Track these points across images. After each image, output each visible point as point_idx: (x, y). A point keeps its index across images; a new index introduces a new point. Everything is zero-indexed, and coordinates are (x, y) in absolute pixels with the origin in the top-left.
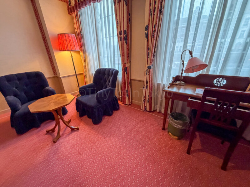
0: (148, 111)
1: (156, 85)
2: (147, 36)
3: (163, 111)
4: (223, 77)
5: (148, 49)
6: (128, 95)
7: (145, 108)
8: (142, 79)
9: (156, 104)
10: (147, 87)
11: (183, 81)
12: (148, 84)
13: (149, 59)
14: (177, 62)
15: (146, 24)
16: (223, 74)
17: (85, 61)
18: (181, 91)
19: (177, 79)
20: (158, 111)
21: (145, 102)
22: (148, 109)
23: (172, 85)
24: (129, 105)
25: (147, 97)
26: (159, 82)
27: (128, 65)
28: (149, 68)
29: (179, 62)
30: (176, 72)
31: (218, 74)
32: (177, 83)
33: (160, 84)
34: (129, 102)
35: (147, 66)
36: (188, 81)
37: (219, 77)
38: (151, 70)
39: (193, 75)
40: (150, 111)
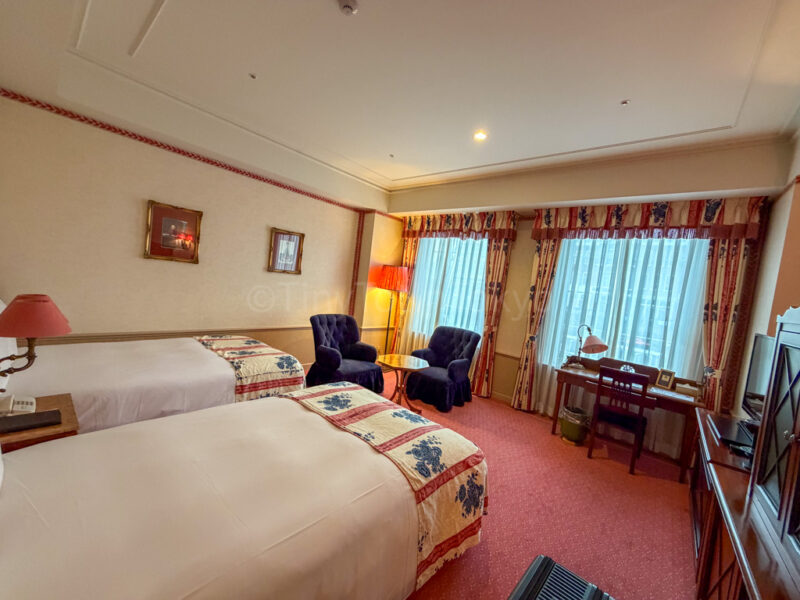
0: (524, 411)
1: (541, 368)
2: (532, 297)
3: (550, 412)
4: (631, 365)
5: (533, 314)
6: (487, 380)
7: (520, 405)
8: (518, 355)
9: (539, 400)
10: (525, 368)
11: (581, 363)
12: (528, 364)
13: (533, 327)
14: (572, 338)
15: (533, 284)
16: (630, 361)
17: (405, 308)
18: (580, 373)
19: (572, 360)
20: (541, 411)
21: (520, 392)
22: (524, 406)
23: (566, 366)
24: (487, 397)
25: (525, 386)
26: (546, 362)
27: (494, 330)
28: (532, 338)
29: (576, 338)
30: (571, 350)
31: (625, 360)
32: (573, 365)
33: (546, 366)
34: (488, 392)
35: (528, 335)
36: (588, 365)
37: (627, 364)
38: (534, 343)
39: (595, 357)
40: (528, 411)
